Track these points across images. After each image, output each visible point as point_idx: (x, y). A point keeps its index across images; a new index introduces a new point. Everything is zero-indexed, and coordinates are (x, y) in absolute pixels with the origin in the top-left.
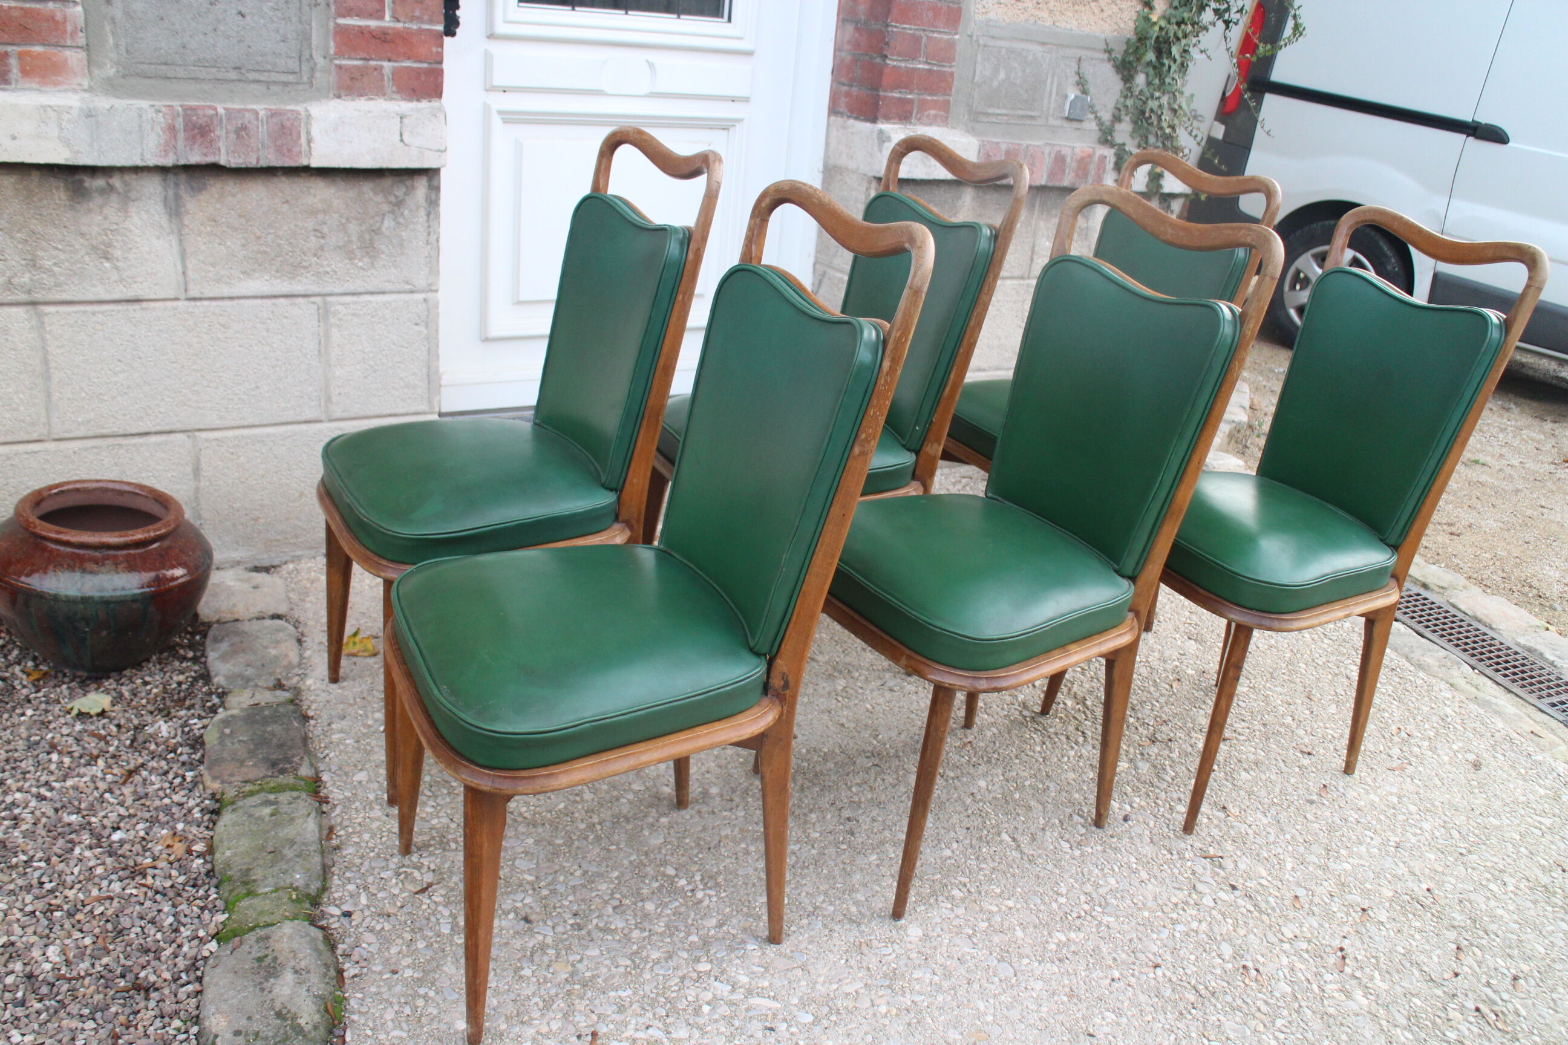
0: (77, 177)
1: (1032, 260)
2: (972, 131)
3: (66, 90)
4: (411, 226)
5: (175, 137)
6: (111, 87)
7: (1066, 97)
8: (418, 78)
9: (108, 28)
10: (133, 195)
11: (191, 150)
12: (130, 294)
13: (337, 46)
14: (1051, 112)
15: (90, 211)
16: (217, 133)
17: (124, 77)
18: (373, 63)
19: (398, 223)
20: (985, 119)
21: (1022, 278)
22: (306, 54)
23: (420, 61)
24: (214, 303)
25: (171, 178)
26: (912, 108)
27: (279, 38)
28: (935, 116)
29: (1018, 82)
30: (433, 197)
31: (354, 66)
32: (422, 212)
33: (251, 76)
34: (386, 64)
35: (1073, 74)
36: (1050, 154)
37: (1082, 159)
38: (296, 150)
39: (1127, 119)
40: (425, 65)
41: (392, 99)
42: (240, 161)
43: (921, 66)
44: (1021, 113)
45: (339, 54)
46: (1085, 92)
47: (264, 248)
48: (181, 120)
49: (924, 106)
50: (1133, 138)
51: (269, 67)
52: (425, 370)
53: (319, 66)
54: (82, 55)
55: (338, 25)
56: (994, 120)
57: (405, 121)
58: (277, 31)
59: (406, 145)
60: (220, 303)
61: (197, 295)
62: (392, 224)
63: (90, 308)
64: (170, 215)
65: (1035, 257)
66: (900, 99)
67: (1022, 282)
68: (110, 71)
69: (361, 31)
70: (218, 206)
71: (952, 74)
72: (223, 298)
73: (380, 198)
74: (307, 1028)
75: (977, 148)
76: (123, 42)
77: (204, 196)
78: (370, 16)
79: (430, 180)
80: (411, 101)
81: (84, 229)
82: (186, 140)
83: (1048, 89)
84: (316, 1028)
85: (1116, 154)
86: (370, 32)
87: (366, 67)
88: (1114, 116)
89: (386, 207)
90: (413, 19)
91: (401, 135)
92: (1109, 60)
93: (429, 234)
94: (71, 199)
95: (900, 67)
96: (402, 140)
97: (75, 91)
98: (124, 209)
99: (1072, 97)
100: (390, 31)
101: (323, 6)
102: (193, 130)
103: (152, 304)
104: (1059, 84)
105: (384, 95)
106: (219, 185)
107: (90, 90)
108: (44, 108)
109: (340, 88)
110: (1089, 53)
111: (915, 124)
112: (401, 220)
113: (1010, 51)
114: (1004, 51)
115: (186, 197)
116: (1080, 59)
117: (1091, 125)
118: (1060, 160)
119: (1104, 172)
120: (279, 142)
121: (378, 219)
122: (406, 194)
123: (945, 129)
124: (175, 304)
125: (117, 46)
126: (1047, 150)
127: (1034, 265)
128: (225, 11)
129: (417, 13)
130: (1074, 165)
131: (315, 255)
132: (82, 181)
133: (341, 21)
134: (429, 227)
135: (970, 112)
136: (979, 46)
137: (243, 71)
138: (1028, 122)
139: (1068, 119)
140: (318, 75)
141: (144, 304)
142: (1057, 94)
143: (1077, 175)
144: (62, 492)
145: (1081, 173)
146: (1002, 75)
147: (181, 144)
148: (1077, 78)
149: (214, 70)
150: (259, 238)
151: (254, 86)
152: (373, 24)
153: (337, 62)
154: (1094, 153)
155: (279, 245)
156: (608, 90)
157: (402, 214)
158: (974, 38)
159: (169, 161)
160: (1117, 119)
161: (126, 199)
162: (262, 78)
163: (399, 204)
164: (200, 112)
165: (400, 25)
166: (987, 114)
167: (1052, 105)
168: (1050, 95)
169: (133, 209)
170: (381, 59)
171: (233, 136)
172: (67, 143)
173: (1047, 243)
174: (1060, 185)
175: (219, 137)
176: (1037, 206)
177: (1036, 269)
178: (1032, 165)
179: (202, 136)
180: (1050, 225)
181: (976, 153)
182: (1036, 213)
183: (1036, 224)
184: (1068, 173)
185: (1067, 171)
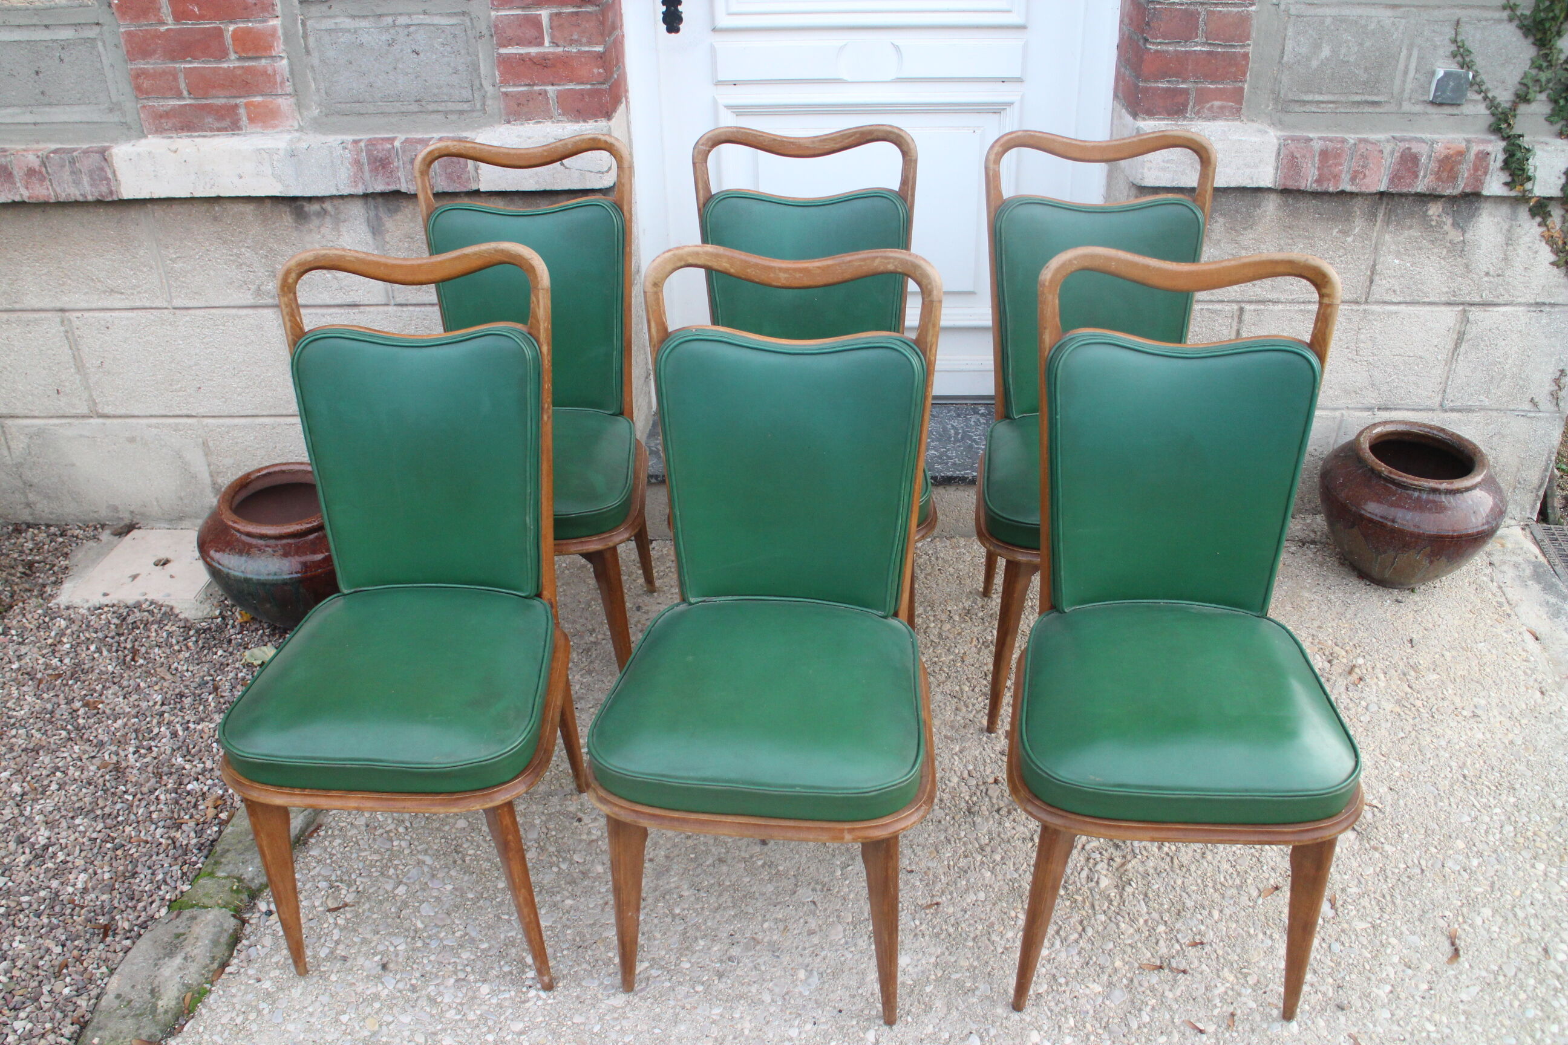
0: (299, 203)
1: (1371, 282)
2: (1278, 124)
3: (281, 132)
5: (361, 170)
6: (319, 126)
7: (1433, 73)
8: (582, 99)
9: (310, 75)
10: (342, 217)
12: (349, 300)
13: (502, 75)
14: (1406, 95)
15: (311, 231)
16: (396, 164)
17: (326, 115)
18: (536, 88)
20: (1297, 108)
21: (1357, 302)
22: (477, 83)
23: (582, 83)
24: (418, 309)
25: (371, 202)
26: (1187, 100)
27: (450, 71)
28: (1222, 108)
29: (1352, 59)
31: (519, 92)
33: (431, 107)
34: (549, 88)
35: (1447, 42)
36: (1393, 152)
37: (1447, 158)
38: (464, 176)
39: (1543, 97)
40: (589, 87)
41: (559, 121)
43: (1198, 48)
44: (1358, 98)
45: (505, 82)
46: (1465, 65)
48: (364, 154)
49: (1203, 97)
50: (1551, 123)
51: (446, 98)
53: (489, 95)
54: (291, 101)
55: (500, 55)
56: (1313, 109)
58: (449, 65)
59: (567, 169)
60: (423, 309)
61: (403, 302)
63: (319, 311)
64: (374, 234)
65: (1376, 278)
66: (1168, 90)
67: (1355, 307)
68: (315, 112)
69: (522, 59)
70: (412, 225)
71: (1246, 56)
72: (425, 305)
74: (160, 1010)
75: (1275, 149)
76: (322, 86)
77: (399, 217)
78: (530, 43)
80: (577, 122)
82: (371, 171)
83: (1401, 66)
84: (166, 1012)
85: (1505, 150)
86: (530, 59)
87: (531, 93)
88: (1518, 96)
90: (572, 42)
92: (1511, 20)
94: (296, 222)
95: (1167, 52)
96: (562, 164)
97: (289, 132)
98: (336, 229)
99: (1440, 73)
100: (550, 56)
101: (487, 36)
102: (375, 162)
103: (368, 309)
104: (1420, 58)
105: (551, 118)
107: (301, 129)
108: (258, 150)
109: (508, 114)
110: (1476, 13)
111: (1191, 119)
113: (1343, 20)
114: (1328, 21)
115: (385, 218)
116: (1458, 23)
117: (1476, 109)
118: (1409, 161)
119: (1486, 173)
120: (449, 170)
123: (1238, 123)
124: (386, 308)
125: (318, 90)
126: (1388, 149)
127: (1374, 287)
128: (402, 51)
129: (575, 37)
130: (1433, 165)
132: (302, 207)
133: (503, 51)
135: (1276, 100)
136: (1289, 16)
137: (424, 103)
138: (1367, 109)
139: (1432, 103)
140: (489, 102)
141: (362, 309)
142: (1417, 71)
143: (1439, 179)
144: (269, 474)
145: (1445, 175)
146: (1326, 52)
147: (367, 175)
148: (1453, 48)
149: (398, 104)
151: (433, 116)
152: (533, 50)
153: (504, 90)
154: (1468, 149)
156: (845, 77)
158: (1282, 7)
159: (360, 190)
160: (1523, 98)
161: (337, 221)
162: (440, 109)
164: (379, 147)
165: (560, 49)
166: (1305, 103)
167: (1409, 86)
168: (1406, 73)
169: (343, 228)
170: (544, 84)
171: (409, 166)
172: (279, 178)
173: (1397, 261)
174: (1413, 191)
175: (398, 168)
176: (1380, 216)
177: (1377, 292)
178: (1363, 167)
179: (383, 167)
180: (1401, 239)
181: (1274, 155)
182: (1378, 224)
183: (1378, 238)
184: (1425, 176)
185: (1422, 173)
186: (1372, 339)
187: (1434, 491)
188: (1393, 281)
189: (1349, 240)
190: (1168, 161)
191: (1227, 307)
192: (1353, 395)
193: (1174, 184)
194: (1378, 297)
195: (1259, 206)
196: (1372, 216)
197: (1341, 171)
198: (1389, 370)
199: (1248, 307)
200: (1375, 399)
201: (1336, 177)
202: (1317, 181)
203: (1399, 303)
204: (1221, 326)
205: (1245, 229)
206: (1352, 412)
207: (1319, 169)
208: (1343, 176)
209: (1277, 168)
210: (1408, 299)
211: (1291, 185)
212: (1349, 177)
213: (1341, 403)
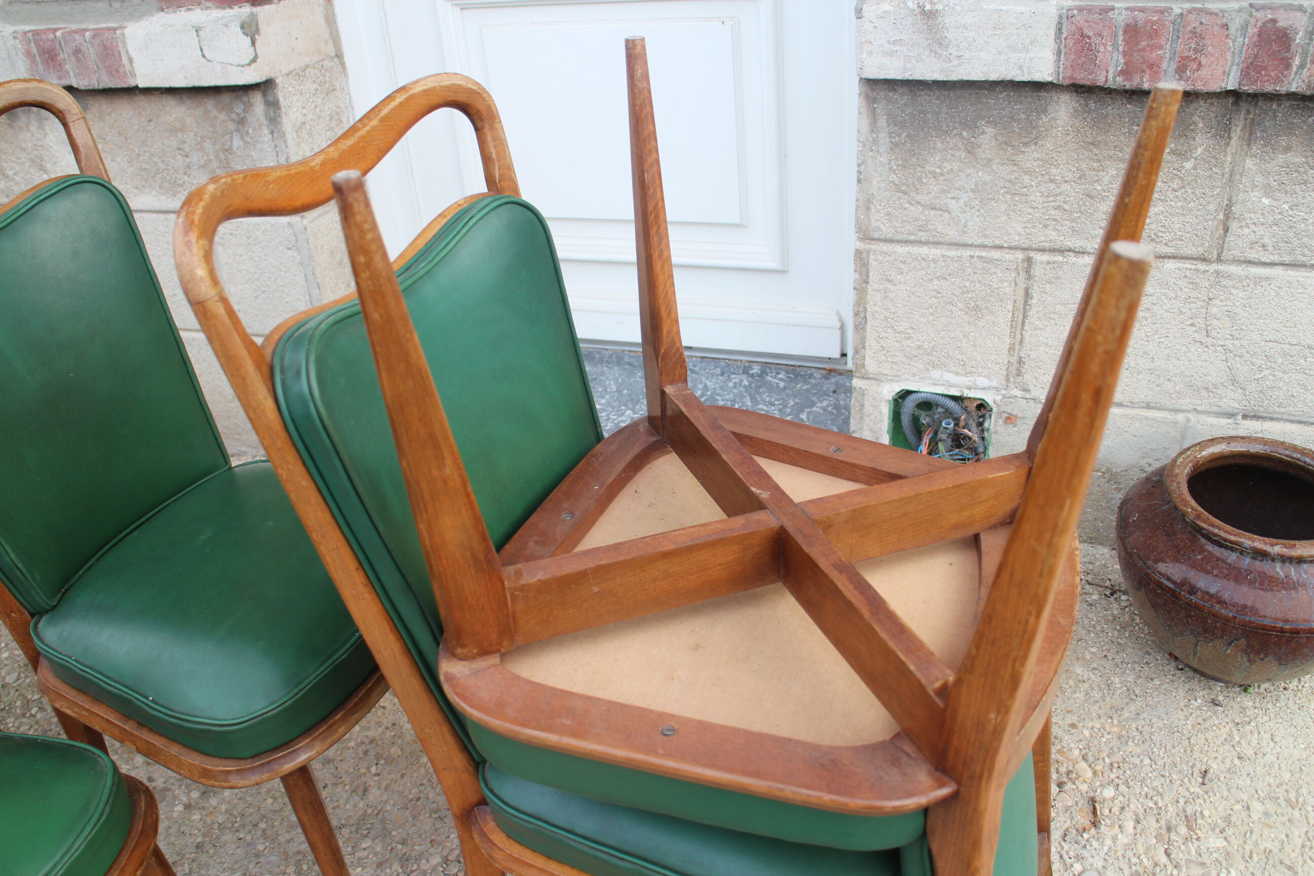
1: (1226, 230)
4: (258, 145)
5: (35, 62)
11: (49, 73)
15: (21, 130)
16: (62, 56)
19: (246, 142)
21: (1204, 260)
30: (272, 114)
32: (266, 131)
38: (121, 70)
41: (207, 8)
42: (86, 83)
47: (144, 165)
48: (33, 45)
52: (307, 297)
57: (200, 33)
59: (209, 61)
62: (241, 143)
65: (1234, 225)
67: (1202, 266)
70: (101, 125)
73: (222, 116)
75: (1054, 23)
79: (264, 95)
80: (224, 8)
81: (23, 145)
82: (43, 64)
89: (232, 126)
91: (202, 51)
93: (277, 155)
96: (204, 56)
102: (44, 54)
106: (97, 105)
112: (248, 139)
118: (1273, 42)
120: (107, 64)
121: (227, 138)
122: (245, 111)
126: (1237, 22)
127: (1230, 238)
131: (185, 173)
134: (276, 146)
147: (41, 68)
150: (139, 155)
155: (155, 163)
157: (248, 133)
163: (242, 122)
164: (44, 37)
169: (46, 129)
171: (73, 59)
173: (1265, 201)
174: (1283, 89)
175: (64, 60)
176: (1237, 132)
177: (1238, 243)
178: (1196, 51)
179: (52, 60)
180: (1271, 166)
181: (1052, 32)
182: (1234, 141)
183: (1233, 163)
184: (1302, 66)
185: (1297, 61)
186: (1231, 315)
187: (1261, 555)
188: (1260, 231)
189: (1188, 165)
190: (895, 42)
191: (1008, 256)
192: (1204, 393)
193: (907, 76)
194: (1237, 253)
195: (1045, 111)
196: (1223, 131)
197: (1161, 58)
198: (1258, 362)
199: (1038, 257)
200: (1239, 402)
201: (1154, 67)
202: (1122, 73)
203: (1273, 264)
204: (1001, 281)
205: (1026, 144)
206: (1204, 418)
207: (1125, 53)
208: (1164, 65)
209: (1059, 53)
210: (1287, 259)
211: (1083, 78)
212: (1173, 66)
213: (1185, 403)
